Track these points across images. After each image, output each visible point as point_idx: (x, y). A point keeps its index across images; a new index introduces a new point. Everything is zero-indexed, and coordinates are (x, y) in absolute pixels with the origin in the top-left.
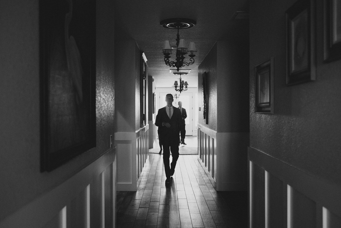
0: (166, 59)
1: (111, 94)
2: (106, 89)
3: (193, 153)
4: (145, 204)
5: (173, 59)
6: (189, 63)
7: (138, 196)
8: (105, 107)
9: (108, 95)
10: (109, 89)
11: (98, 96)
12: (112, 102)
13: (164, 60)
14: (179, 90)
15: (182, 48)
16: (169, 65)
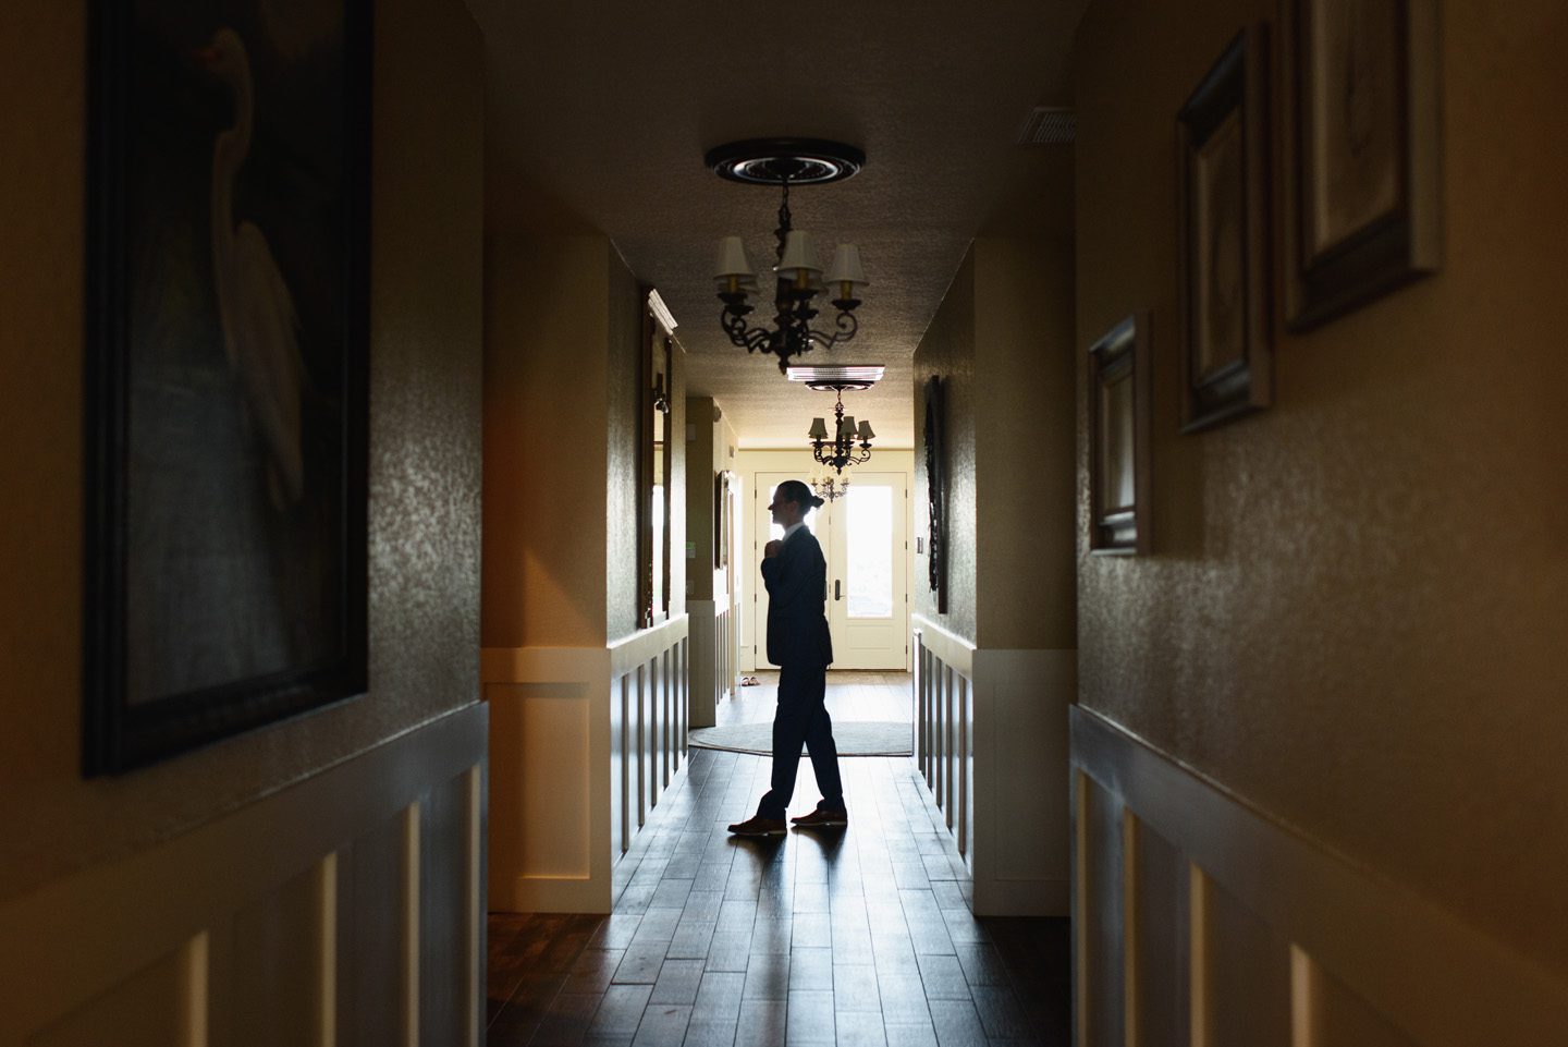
0: (729, 319)
1: (465, 470)
2: (435, 448)
3: (893, 747)
4: (642, 969)
5: (763, 317)
6: (835, 336)
7: (621, 935)
8: (427, 526)
9: (443, 476)
10: (450, 447)
11: (391, 476)
12: (469, 505)
13: (720, 325)
14: (831, 458)
15: (798, 269)
16: (747, 343)
